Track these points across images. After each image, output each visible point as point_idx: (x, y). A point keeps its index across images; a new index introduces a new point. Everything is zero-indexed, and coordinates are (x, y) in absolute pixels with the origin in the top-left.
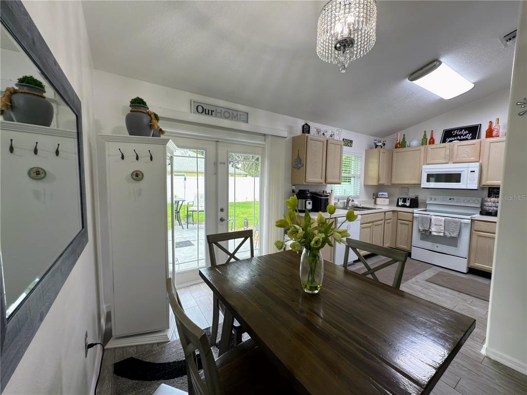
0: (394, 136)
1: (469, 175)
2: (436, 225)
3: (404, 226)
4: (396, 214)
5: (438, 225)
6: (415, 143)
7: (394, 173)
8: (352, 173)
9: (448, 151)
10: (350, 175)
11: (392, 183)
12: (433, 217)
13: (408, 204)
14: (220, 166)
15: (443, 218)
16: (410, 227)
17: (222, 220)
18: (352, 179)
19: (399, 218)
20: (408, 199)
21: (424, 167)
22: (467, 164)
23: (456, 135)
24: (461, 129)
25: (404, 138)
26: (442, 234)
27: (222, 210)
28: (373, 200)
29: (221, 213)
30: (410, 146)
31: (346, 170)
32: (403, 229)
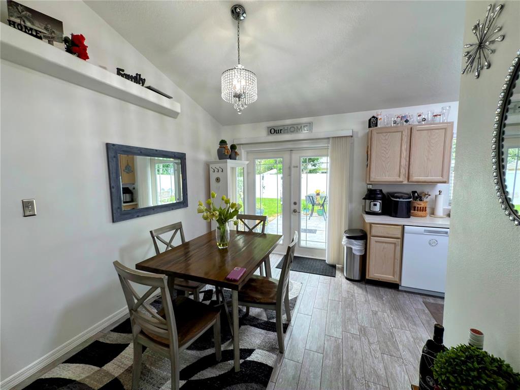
14: (293, 169)
17: (295, 211)
27: (295, 203)
29: (294, 206)
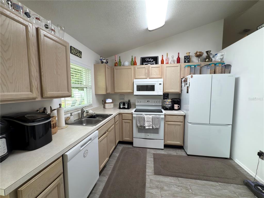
0: (113, 57)
1: (159, 86)
2: (147, 121)
3: (127, 124)
4: (121, 115)
5: (148, 121)
6: (127, 63)
7: (116, 85)
8: (84, 84)
9: (146, 70)
10: (82, 86)
11: (115, 92)
12: (145, 116)
13: (126, 107)
15: (151, 116)
16: (131, 124)
18: (85, 89)
19: (123, 119)
20: (126, 103)
21: (135, 80)
22: (157, 79)
23: (148, 62)
24: (149, 58)
25: (120, 60)
26: (151, 127)
28: (103, 106)
30: (124, 65)
31: (78, 81)
32: (126, 126)
